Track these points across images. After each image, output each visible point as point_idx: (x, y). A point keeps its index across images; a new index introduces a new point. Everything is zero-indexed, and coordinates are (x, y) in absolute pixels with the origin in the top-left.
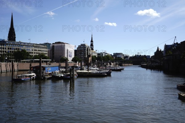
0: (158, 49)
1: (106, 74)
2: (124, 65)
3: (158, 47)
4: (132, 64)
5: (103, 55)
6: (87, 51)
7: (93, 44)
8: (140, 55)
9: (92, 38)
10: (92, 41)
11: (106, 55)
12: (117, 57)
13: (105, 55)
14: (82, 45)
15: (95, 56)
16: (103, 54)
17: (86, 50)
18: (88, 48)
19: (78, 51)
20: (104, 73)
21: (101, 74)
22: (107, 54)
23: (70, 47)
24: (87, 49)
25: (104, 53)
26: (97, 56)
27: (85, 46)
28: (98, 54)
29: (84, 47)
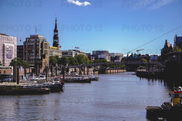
0: (166, 43)
1: (47, 89)
2: (109, 71)
3: (166, 41)
4: (125, 70)
5: (72, 54)
6: (42, 47)
7: (57, 35)
8: (140, 55)
9: (56, 24)
10: (56, 31)
11: (78, 54)
12: (98, 59)
13: (76, 54)
14: (32, 37)
15: (57, 57)
16: (72, 52)
17: (38, 45)
18: (43, 42)
19: (25, 48)
20: (43, 87)
21: (38, 89)
22: (79, 52)
23: (9, 41)
24: (42, 44)
25: (75, 50)
26: (60, 57)
27: (38, 38)
28: (64, 53)
29: (36, 41)
